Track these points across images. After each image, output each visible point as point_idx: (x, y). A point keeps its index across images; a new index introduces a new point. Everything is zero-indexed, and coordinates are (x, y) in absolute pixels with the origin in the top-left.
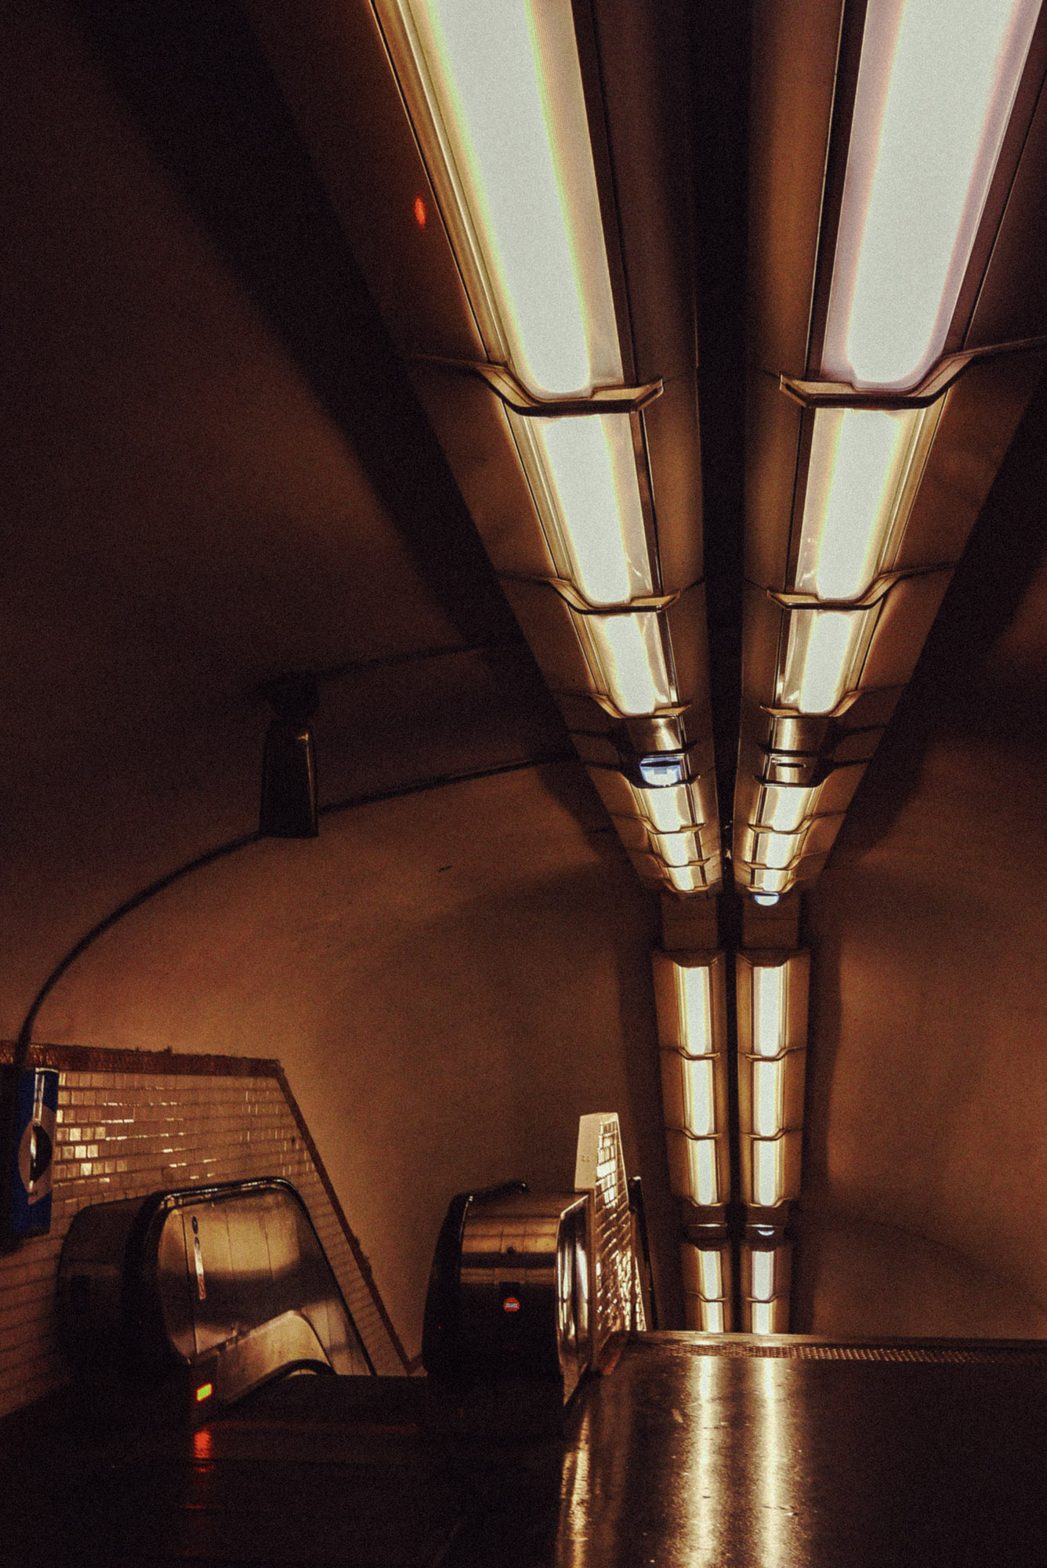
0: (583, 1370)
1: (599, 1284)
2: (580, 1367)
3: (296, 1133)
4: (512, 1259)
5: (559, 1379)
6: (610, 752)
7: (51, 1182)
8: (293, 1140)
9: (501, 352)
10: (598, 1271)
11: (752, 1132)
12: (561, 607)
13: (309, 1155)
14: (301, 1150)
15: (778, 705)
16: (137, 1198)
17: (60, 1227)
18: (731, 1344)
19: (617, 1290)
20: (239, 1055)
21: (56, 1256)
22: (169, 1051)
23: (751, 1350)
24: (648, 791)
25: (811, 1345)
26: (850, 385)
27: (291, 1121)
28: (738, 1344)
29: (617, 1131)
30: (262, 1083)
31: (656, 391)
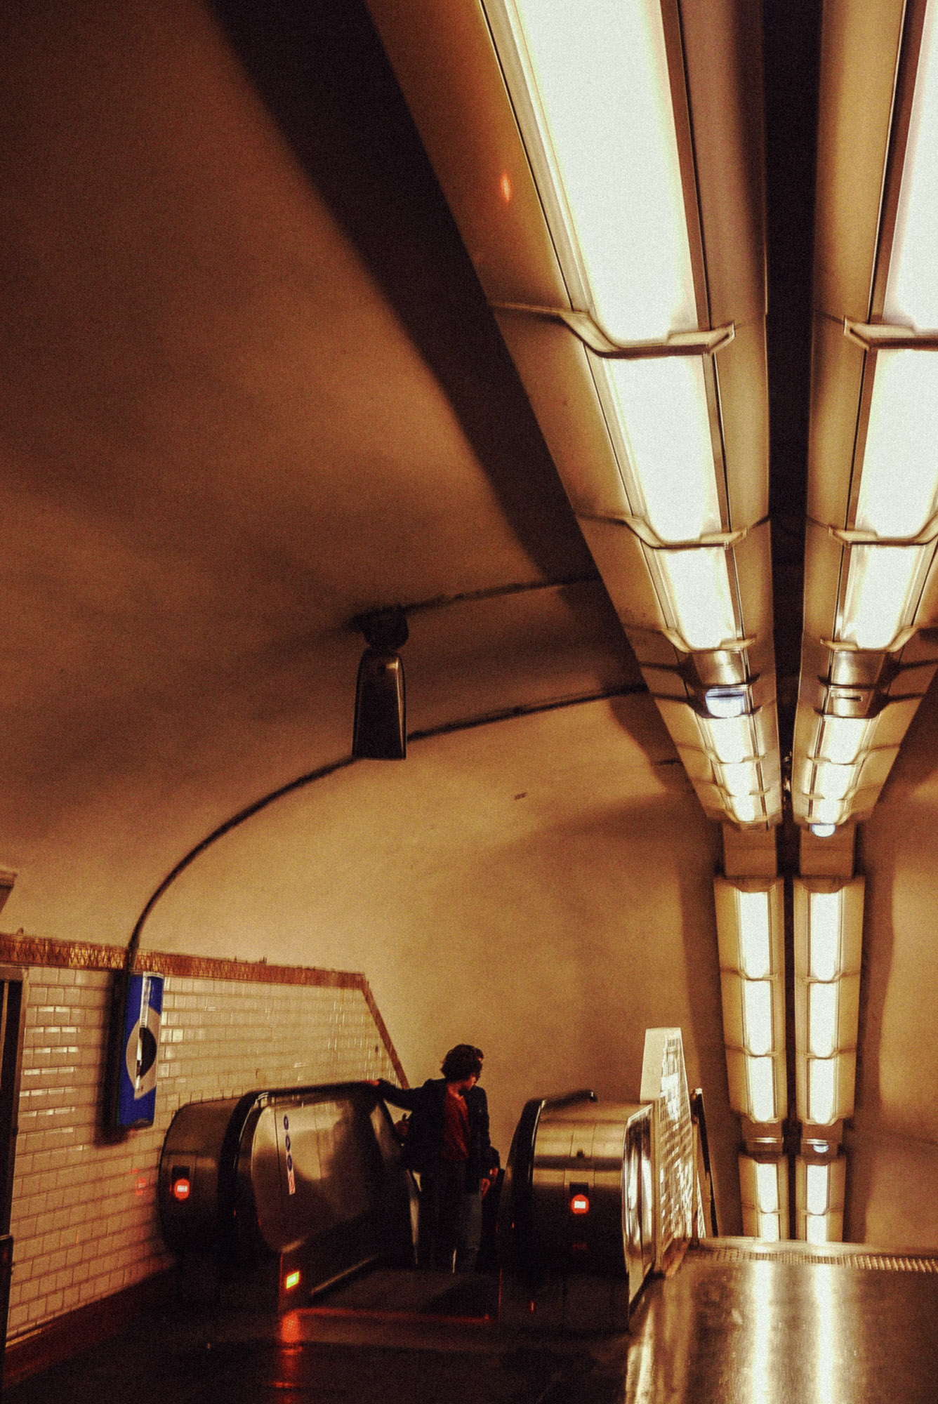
0: (646, 1272)
1: (662, 1188)
2: (645, 1267)
3: (380, 1042)
4: (580, 1161)
5: (625, 1278)
6: (676, 684)
7: (156, 1080)
8: (377, 1049)
9: (584, 299)
10: (662, 1179)
11: (808, 1050)
12: (634, 543)
13: (391, 1063)
14: (383, 1059)
15: (836, 640)
16: (233, 1098)
17: (162, 1120)
18: (788, 1252)
19: (679, 1196)
20: (328, 968)
21: (158, 1149)
22: (263, 962)
23: (807, 1257)
24: (712, 721)
25: (864, 1255)
26: (912, 328)
27: (375, 1031)
28: (795, 1252)
29: (680, 1046)
30: (348, 993)
31: (727, 336)
